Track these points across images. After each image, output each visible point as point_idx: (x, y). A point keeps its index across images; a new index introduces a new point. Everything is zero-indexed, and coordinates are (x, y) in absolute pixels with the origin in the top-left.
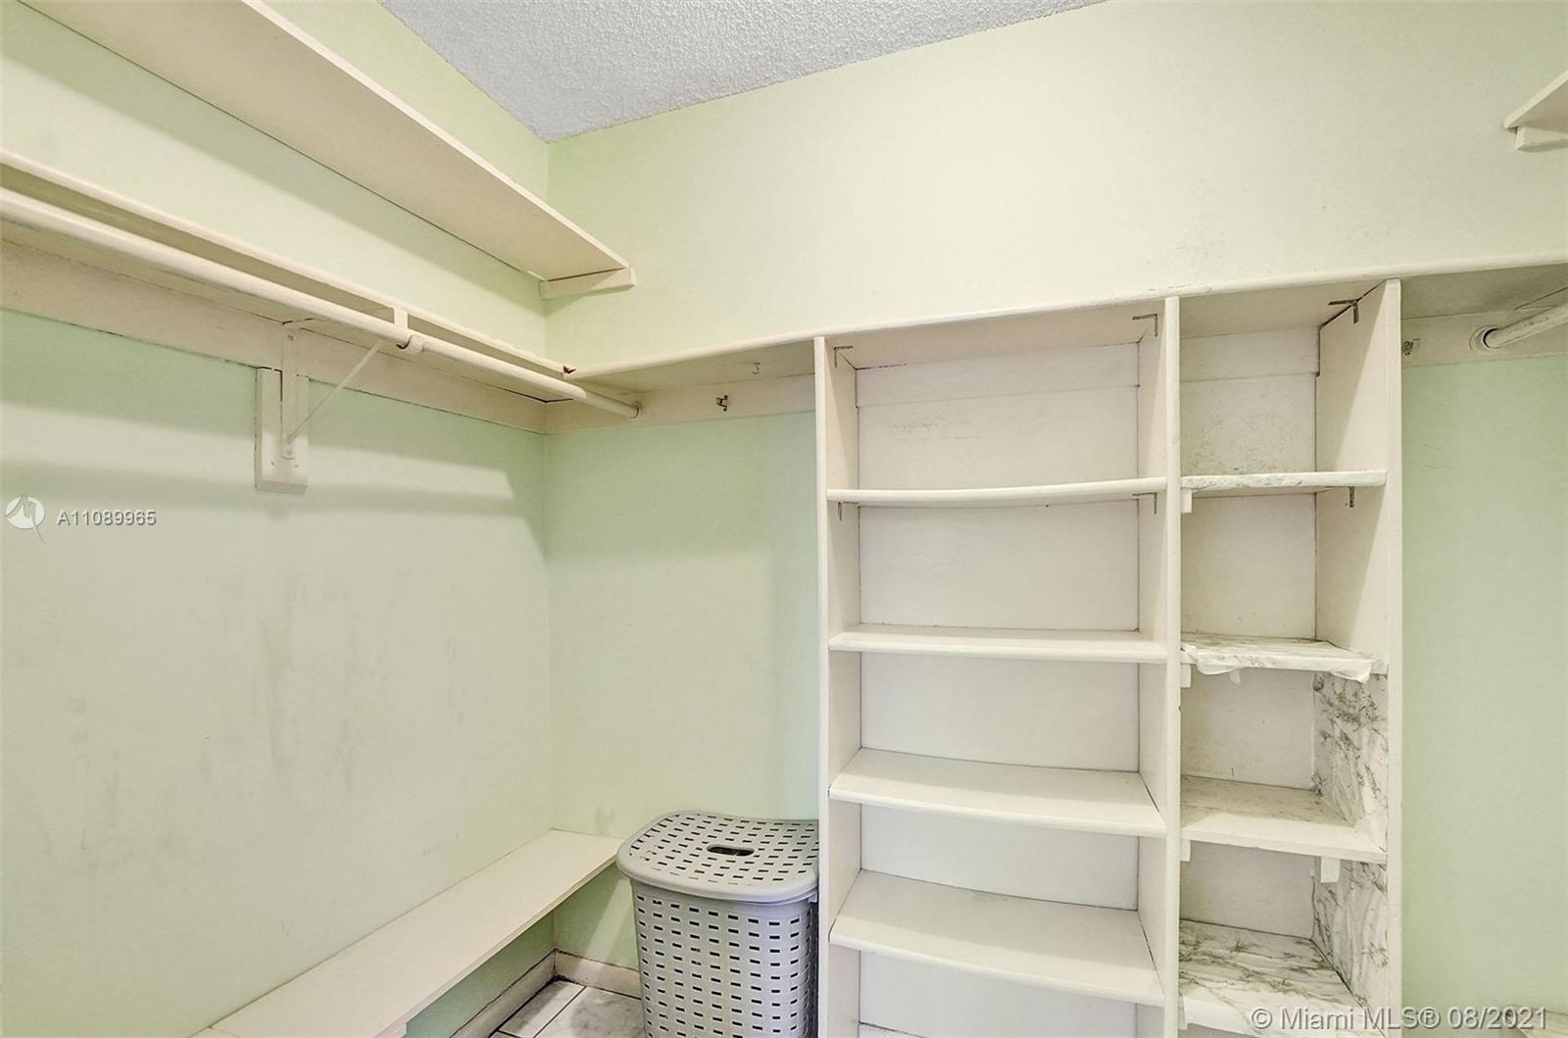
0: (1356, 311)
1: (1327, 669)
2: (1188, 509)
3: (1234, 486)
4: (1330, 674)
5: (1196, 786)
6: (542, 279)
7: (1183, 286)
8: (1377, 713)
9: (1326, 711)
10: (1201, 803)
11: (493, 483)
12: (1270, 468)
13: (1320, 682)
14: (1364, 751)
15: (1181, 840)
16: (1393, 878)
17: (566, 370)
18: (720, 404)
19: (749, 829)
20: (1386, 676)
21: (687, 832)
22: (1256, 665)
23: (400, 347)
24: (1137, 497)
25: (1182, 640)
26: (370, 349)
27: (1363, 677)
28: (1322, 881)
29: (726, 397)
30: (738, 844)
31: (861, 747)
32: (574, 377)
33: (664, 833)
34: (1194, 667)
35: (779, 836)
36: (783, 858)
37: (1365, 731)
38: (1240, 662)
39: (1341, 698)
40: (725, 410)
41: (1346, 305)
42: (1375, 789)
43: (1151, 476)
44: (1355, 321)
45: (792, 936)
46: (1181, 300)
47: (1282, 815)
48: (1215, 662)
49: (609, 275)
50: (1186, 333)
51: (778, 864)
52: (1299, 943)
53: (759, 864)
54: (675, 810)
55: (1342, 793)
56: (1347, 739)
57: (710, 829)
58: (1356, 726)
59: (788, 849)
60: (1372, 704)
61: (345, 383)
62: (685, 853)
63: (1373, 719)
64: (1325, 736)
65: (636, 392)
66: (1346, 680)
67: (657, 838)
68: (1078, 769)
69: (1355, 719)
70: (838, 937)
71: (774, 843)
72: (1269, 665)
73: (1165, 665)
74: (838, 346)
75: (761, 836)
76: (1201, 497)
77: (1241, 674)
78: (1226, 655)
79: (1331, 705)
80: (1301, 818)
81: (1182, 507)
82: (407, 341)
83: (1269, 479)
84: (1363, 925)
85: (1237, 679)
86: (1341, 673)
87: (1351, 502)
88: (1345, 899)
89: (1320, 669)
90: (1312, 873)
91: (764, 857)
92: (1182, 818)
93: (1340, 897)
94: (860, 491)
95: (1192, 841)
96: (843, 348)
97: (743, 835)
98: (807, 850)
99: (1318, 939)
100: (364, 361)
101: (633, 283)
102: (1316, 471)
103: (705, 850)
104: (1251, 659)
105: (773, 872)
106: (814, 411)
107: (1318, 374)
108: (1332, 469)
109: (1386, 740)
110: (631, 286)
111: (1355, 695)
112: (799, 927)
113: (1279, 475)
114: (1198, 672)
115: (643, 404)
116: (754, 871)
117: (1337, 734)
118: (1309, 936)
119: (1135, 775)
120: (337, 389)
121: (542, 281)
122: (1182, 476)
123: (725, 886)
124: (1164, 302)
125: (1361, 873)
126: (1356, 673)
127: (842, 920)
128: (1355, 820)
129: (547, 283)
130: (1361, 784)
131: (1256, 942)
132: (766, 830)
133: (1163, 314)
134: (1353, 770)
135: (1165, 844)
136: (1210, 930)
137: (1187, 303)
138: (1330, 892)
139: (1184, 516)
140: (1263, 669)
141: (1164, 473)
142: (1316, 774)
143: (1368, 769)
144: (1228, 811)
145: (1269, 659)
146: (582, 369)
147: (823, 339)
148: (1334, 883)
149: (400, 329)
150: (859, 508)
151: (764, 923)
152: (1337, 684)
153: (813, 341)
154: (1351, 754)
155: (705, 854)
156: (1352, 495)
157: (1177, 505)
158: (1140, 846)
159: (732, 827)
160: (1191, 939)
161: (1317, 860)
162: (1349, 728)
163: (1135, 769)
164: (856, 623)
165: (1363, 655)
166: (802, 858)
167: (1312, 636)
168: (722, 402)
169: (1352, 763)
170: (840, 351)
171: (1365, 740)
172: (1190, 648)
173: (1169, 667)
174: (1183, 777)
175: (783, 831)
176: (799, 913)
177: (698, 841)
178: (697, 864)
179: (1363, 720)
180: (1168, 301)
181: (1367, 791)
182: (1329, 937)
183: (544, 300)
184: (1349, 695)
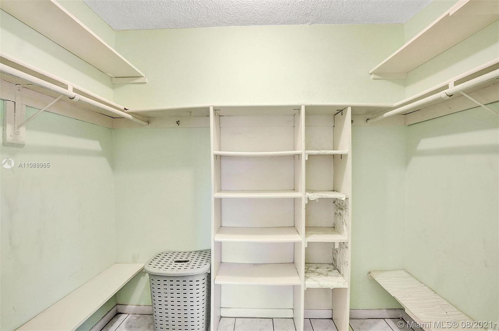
0: (342, 113)
1: (336, 197)
2: (307, 159)
3: (317, 153)
4: (337, 199)
5: (308, 228)
6: (112, 76)
7: (305, 103)
8: (347, 207)
9: (336, 208)
10: (310, 232)
11: (95, 145)
12: (324, 149)
13: (335, 201)
14: (344, 217)
15: (305, 242)
16: (349, 245)
17: (125, 109)
18: (177, 123)
19: (187, 254)
20: (348, 198)
21: (167, 258)
22: (322, 197)
23: (70, 98)
24: (294, 156)
25: (306, 192)
26: (56, 98)
27: (344, 199)
28: (335, 248)
29: (179, 121)
30: (184, 259)
31: (221, 226)
32: (128, 112)
33: (159, 259)
34: (308, 198)
35: (197, 255)
36: (199, 261)
37: (344, 212)
38: (319, 196)
39: (339, 204)
40: (179, 125)
41: (340, 111)
42: (346, 225)
43: (298, 150)
44: (342, 115)
45: (203, 284)
46: (305, 106)
47: (327, 233)
48: (313, 197)
49: (138, 78)
50: (307, 114)
51: (198, 263)
52: (330, 265)
53: (192, 264)
54: (162, 251)
55: (339, 226)
56: (340, 214)
57: (174, 256)
58: (342, 211)
59: (200, 259)
60: (345, 205)
61: (44, 109)
62: (167, 264)
63: (346, 209)
64: (336, 214)
65: (148, 117)
66: (340, 200)
67: (157, 261)
68: (280, 227)
69: (342, 209)
70: (216, 282)
71: (195, 257)
72: (324, 197)
73: (302, 198)
74: (216, 109)
75: (191, 256)
76: (310, 156)
77: (319, 200)
78: (315, 195)
79: (337, 206)
80: (331, 234)
81: (305, 159)
82: (73, 97)
83: (324, 152)
84: (343, 257)
85: (317, 201)
86: (340, 198)
87: (341, 158)
88: (340, 252)
89: (335, 197)
90: (333, 247)
91: (193, 262)
92: (306, 236)
93: (338, 252)
94: (221, 152)
95: (308, 242)
96: (217, 110)
97: (185, 256)
98: (206, 258)
99: (334, 263)
100: (53, 102)
101: (147, 82)
102: (334, 150)
103: (173, 262)
104: (321, 196)
105: (197, 266)
106: (210, 127)
107: (334, 126)
108: (337, 150)
109: (348, 213)
110: (146, 83)
111: (342, 203)
112: (205, 281)
113: (327, 151)
114: (310, 200)
115: (150, 121)
116: (190, 266)
117: (338, 213)
118: (332, 263)
119: (294, 228)
120: (41, 111)
121: (112, 77)
122: (306, 150)
123: (182, 272)
124: (301, 107)
125: (343, 245)
126: (342, 198)
127: (217, 277)
128: (342, 233)
129: (114, 78)
130: (343, 224)
131: (320, 266)
132: (192, 254)
133: (301, 109)
134: (341, 221)
135: (302, 244)
136: (311, 265)
137: (307, 107)
138: (337, 251)
139: (306, 160)
140: (323, 198)
141: (301, 149)
142: (334, 223)
143: (344, 220)
144: (315, 234)
145: (324, 195)
146: (132, 109)
147: (212, 107)
148: (337, 248)
149: (70, 92)
150: (221, 156)
151: (194, 281)
152: (338, 201)
153: (209, 108)
154: (341, 218)
155: (174, 264)
156: (341, 156)
157: (304, 158)
158: (295, 245)
159: (181, 254)
160: (307, 268)
161: (334, 243)
162: (341, 211)
163: (293, 225)
164: (220, 190)
165: (344, 194)
166: (205, 261)
167: (333, 190)
168: (178, 122)
169: (341, 220)
170: (216, 111)
171: (344, 213)
172: (307, 194)
173: (303, 199)
174: (306, 227)
175: (198, 254)
176: (205, 277)
177: (171, 260)
178: (172, 266)
179: (344, 209)
180: (302, 106)
181: (344, 226)
182: (336, 262)
183: (113, 83)
184: (341, 204)
